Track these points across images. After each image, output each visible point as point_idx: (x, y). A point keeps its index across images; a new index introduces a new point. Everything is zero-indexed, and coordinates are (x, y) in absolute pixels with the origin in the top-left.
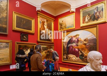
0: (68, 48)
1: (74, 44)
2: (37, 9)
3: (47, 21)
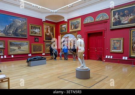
3: (50, 27)
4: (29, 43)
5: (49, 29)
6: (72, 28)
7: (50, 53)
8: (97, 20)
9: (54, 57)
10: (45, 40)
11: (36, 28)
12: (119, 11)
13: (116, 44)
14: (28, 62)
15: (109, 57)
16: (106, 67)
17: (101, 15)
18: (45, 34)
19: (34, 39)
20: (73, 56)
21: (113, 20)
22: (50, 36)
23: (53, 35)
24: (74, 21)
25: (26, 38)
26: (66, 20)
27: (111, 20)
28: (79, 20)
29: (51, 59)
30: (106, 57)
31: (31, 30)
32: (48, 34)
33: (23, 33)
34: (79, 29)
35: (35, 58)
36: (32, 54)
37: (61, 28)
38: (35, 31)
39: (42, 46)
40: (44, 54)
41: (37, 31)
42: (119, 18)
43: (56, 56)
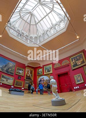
0: (40, 83)
1: (42, 82)
2: (26, 65)
3: (30, 70)
4: (14, 79)
5: (29, 71)
6: (46, 72)
7: (28, 88)
8: (62, 65)
9: (31, 92)
10: (25, 79)
11: (20, 70)
12: (74, 58)
13: (78, 78)
14: (10, 91)
15: (76, 88)
16: (77, 94)
17: (64, 61)
18: (26, 75)
19: (18, 77)
20: (48, 92)
21: (72, 64)
22: (29, 76)
23: (32, 76)
24: (47, 67)
25: (13, 76)
26: (41, 66)
27: (71, 64)
28: (51, 66)
29: (29, 93)
30: (75, 88)
31: (17, 71)
32: (28, 75)
33: (12, 72)
34: (51, 72)
35: (16, 90)
36: (14, 87)
37: (38, 72)
38: (20, 72)
39: (23, 83)
40: (23, 89)
41: (21, 72)
42: (75, 62)
43: (33, 91)
